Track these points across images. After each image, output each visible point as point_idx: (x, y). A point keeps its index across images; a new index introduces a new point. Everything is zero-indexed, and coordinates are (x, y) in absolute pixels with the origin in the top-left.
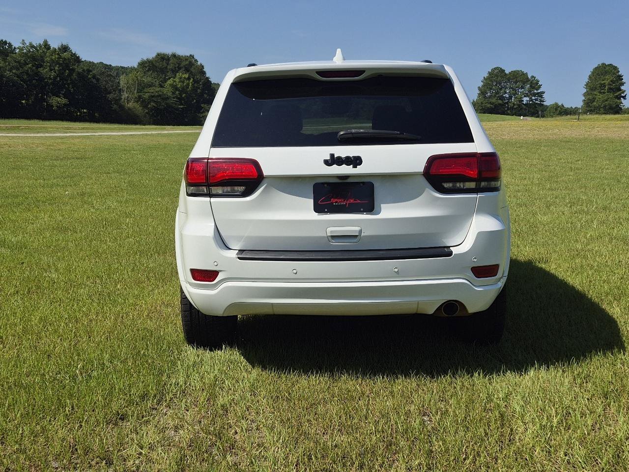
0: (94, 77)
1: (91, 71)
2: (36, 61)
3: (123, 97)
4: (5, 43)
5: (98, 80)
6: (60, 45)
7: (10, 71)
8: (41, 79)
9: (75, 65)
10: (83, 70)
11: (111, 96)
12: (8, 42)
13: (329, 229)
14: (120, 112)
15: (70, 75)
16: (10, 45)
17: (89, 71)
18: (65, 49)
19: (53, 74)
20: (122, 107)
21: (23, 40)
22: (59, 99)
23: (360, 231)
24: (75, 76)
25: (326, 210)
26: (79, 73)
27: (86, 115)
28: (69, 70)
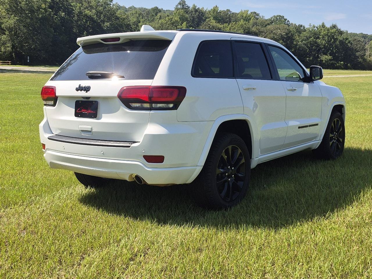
0: (349, 42)
1: (348, 39)
2: (316, 35)
3: (367, 54)
4: (302, 26)
5: (351, 44)
6: (332, 25)
7: (302, 42)
8: (318, 46)
9: (339, 36)
10: (344, 39)
11: (358, 54)
12: (303, 26)
13: (80, 126)
14: (363, 63)
15: (335, 42)
16: (304, 27)
17: (347, 39)
18: (334, 27)
19: (324, 42)
20: (365, 60)
21: (310, 24)
22: (327, 56)
23: (92, 129)
24: (338, 43)
25: (80, 116)
26: (340, 41)
27: (342, 66)
28: (334, 39)
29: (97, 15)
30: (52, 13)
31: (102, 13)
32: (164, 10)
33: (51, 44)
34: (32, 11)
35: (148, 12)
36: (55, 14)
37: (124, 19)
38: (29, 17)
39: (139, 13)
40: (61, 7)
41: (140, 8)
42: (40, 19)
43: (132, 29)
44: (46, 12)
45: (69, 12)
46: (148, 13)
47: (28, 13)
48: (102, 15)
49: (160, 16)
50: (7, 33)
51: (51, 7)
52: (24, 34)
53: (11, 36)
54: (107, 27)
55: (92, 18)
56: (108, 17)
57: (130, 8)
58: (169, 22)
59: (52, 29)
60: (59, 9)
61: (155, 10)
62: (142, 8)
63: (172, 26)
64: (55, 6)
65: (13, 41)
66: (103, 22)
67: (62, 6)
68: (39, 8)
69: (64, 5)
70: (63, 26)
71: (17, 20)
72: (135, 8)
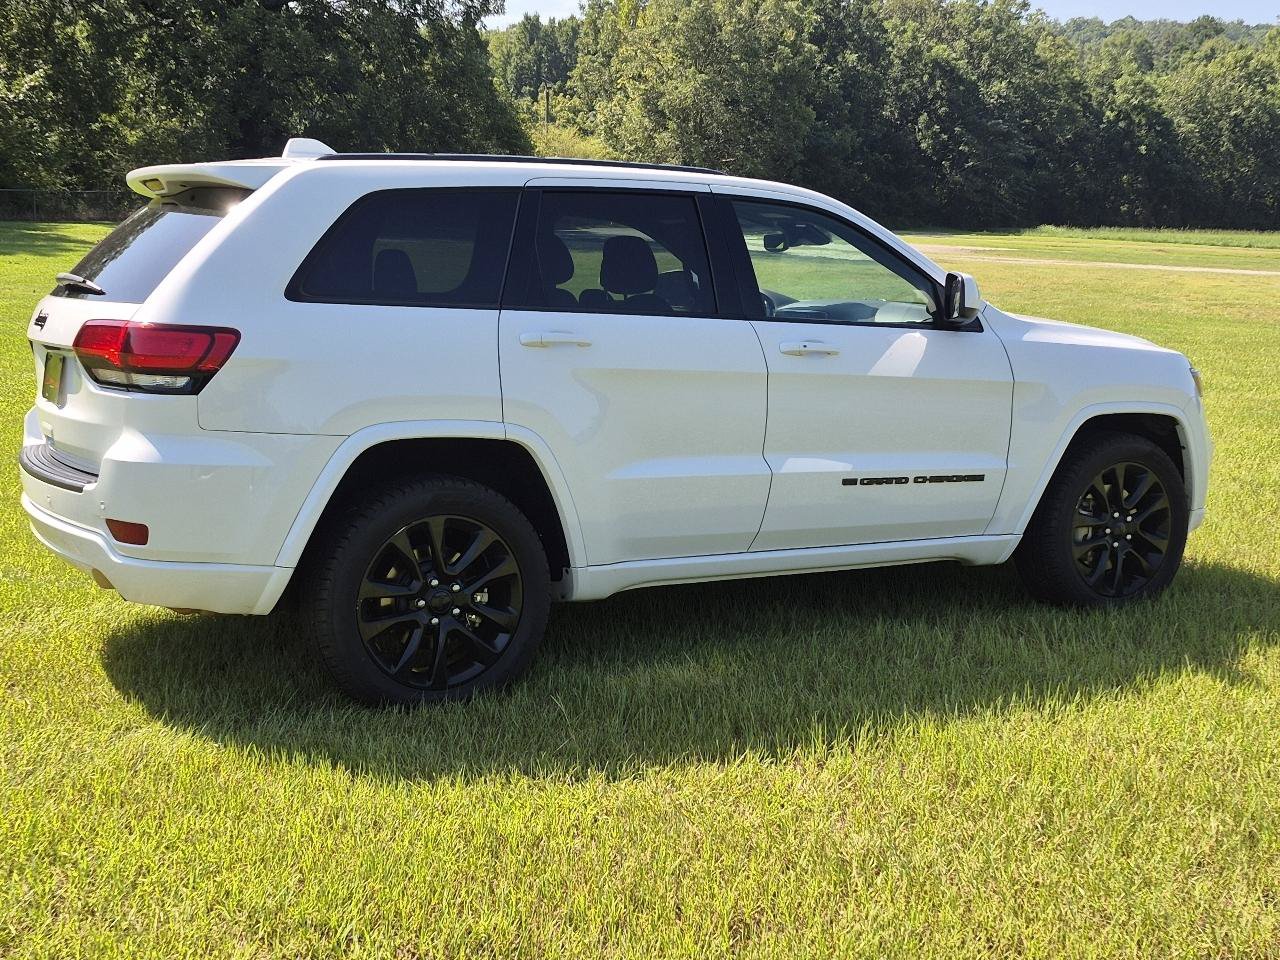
23: (52, 432)
29: (970, 57)
30: (820, 57)
31: (985, 49)
32: (1248, 26)
33: (800, 157)
34: (751, 54)
35: (1174, 35)
36: (827, 61)
37: (1066, 65)
38: (741, 72)
39: (1138, 42)
40: (850, 37)
41: (1154, 24)
42: (774, 80)
43: (1090, 100)
44: (795, 55)
45: (875, 51)
46: (1174, 40)
47: (737, 61)
48: (986, 56)
49: (1213, 50)
50: (672, 125)
51: (817, 38)
52: (722, 125)
53: (682, 132)
54: (1000, 97)
55: (953, 70)
56: (1004, 61)
57: (1120, 24)
58: (1237, 73)
59: (810, 109)
60: (842, 42)
61: (1198, 27)
62: (1163, 23)
63: (1247, 86)
64: (832, 33)
65: (688, 150)
66: (988, 77)
67: (853, 33)
68: (776, 41)
69: (860, 30)
70: (846, 98)
71: (705, 82)
72: (1137, 25)
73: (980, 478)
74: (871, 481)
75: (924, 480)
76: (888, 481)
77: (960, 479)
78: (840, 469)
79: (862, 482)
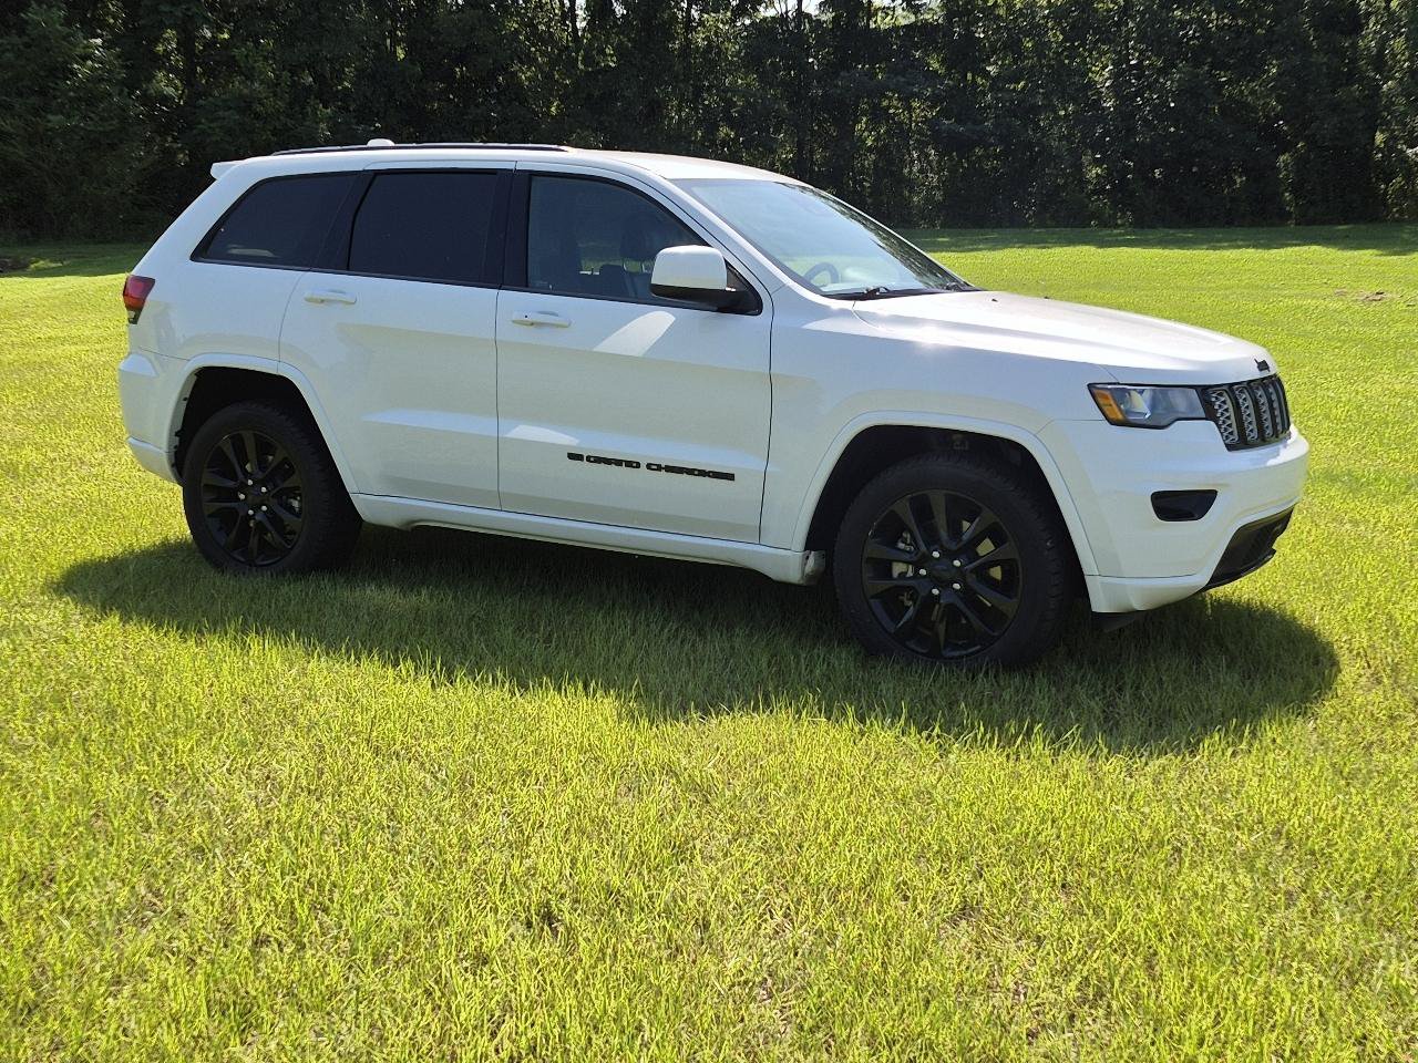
73: (730, 477)
74: (598, 460)
75: (659, 468)
76: (618, 463)
77: (703, 473)
78: (566, 443)
79: (588, 459)
